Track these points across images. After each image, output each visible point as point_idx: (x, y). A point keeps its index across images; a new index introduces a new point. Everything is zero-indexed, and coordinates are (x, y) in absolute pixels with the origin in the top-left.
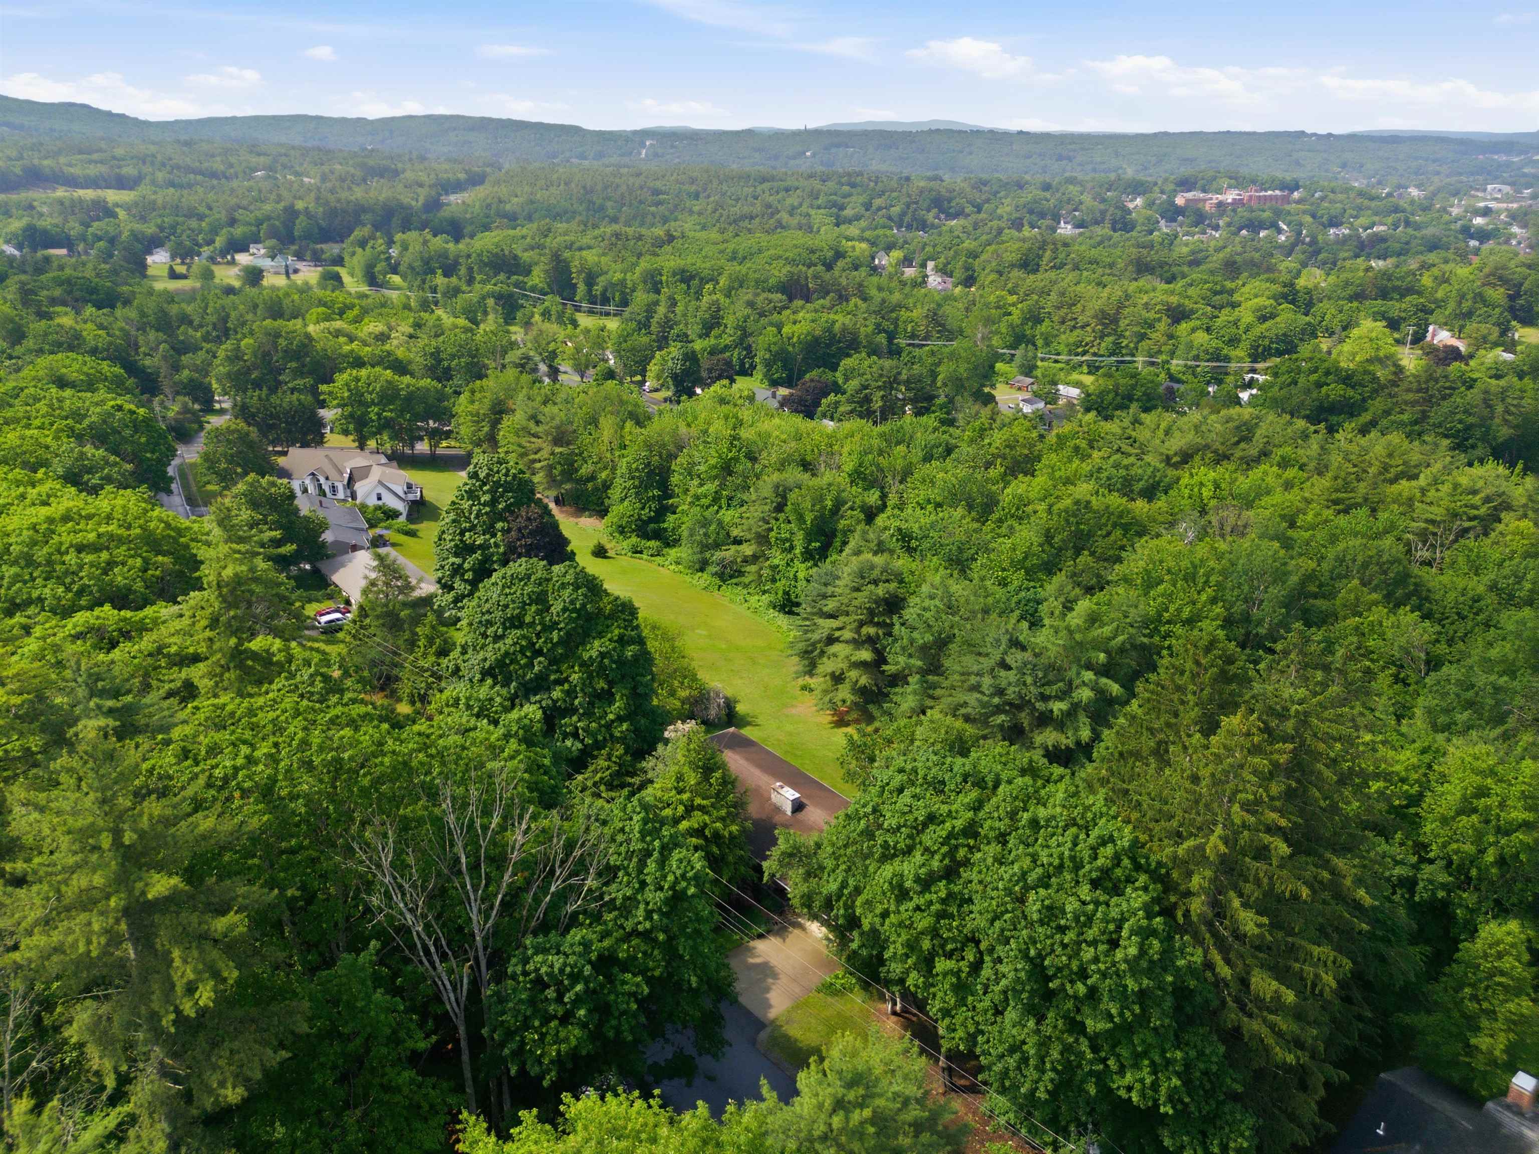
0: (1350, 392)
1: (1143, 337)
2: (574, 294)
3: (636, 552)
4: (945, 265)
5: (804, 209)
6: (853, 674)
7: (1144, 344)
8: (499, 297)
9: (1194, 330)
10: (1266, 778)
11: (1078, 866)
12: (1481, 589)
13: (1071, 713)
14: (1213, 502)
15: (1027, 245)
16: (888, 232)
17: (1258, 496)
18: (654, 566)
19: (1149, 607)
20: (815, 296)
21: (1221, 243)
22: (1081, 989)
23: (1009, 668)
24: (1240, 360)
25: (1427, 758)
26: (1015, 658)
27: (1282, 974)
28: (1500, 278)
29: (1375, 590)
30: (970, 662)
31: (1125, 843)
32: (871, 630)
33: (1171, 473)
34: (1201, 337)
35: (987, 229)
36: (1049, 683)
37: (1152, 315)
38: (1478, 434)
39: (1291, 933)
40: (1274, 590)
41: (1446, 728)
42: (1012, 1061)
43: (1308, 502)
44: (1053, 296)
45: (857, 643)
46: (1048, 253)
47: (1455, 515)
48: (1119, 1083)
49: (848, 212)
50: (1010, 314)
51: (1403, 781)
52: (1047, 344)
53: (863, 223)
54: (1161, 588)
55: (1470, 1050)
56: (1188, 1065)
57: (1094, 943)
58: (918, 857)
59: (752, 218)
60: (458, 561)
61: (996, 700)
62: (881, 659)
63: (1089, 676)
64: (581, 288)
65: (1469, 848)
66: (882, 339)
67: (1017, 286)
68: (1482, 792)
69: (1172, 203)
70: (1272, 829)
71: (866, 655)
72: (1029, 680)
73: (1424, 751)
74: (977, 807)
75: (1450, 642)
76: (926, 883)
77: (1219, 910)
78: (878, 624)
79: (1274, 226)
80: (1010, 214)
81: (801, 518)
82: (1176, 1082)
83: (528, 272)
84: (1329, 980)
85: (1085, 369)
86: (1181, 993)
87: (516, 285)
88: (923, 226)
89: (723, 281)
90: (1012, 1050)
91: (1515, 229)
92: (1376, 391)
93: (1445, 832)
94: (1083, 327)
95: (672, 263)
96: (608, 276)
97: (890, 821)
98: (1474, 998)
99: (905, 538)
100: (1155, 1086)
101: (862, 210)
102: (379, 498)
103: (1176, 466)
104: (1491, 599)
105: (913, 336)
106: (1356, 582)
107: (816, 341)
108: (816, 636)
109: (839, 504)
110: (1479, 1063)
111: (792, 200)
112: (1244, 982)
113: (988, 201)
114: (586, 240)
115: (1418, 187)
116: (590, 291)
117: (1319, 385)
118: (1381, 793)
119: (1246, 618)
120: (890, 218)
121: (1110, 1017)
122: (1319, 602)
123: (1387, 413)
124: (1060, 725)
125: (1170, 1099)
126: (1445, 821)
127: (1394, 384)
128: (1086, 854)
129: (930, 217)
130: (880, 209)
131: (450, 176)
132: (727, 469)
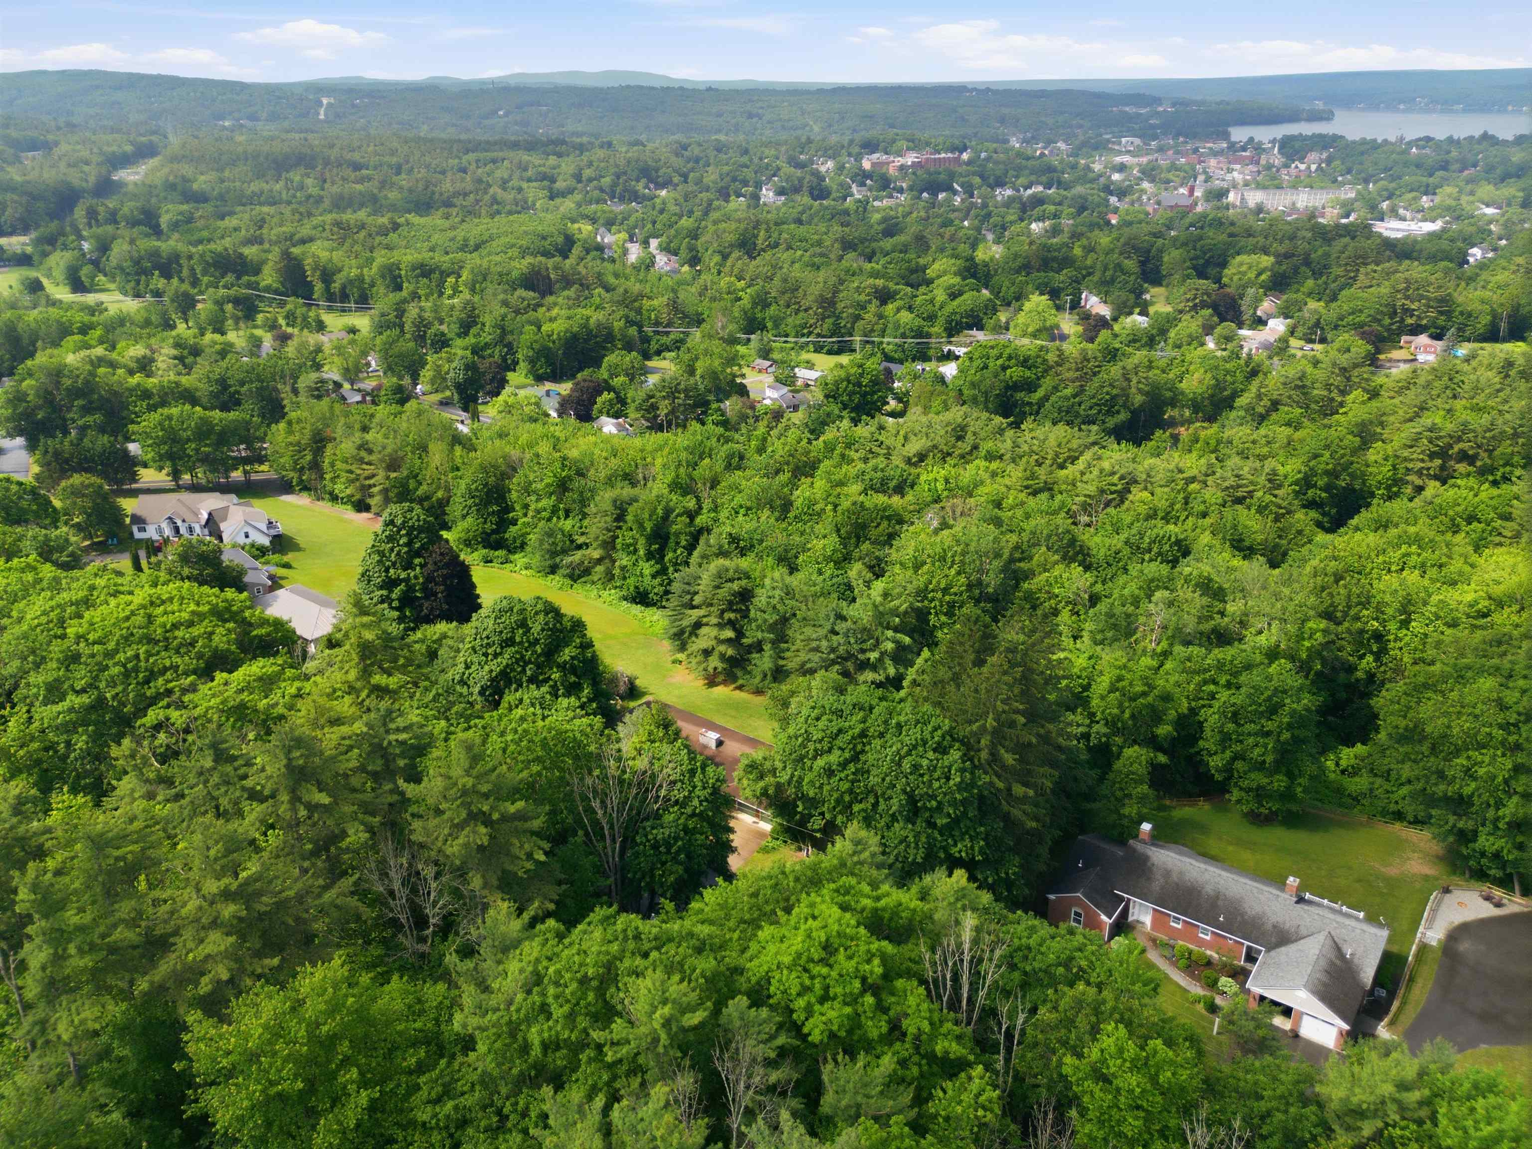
0: (1028, 373)
1: (858, 318)
2: (312, 293)
3: (487, 562)
4: (668, 244)
5: (514, 183)
6: (722, 648)
7: (860, 324)
8: (237, 301)
9: (898, 310)
10: (1011, 687)
11: (925, 742)
12: (1119, 545)
13: (880, 660)
14: (946, 493)
15: (742, 226)
16: (605, 207)
17: (976, 486)
18: (506, 573)
19: (920, 581)
20: (558, 286)
21: (907, 209)
22: (934, 803)
23: (837, 634)
24: (938, 336)
25: (1093, 661)
26: (841, 627)
27: (1026, 784)
28: (1133, 247)
29: (1056, 551)
30: (809, 631)
31: (947, 728)
32: (732, 616)
33: (913, 471)
34: (905, 317)
35: (697, 201)
36: (864, 641)
37: (863, 298)
38: (1121, 402)
39: (1028, 763)
40: (996, 563)
41: (1102, 643)
42: (902, 847)
43: (1009, 488)
44: (777, 281)
45: (720, 626)
46: (762, 233)
47: (1102, 491)
48: (954, 850)
49: (560, 185)
50: (740, 299)
51: (1079, 677)
52: (776, 326)
53: (578, 197)
54: (926, 567)
55: (1122, 817)
56: (987, 834)
57: (938, 780)
58: (837, 752)
59: (465, 195)
60: (385, 592)
61: (832, 656)
62: (740, 634)
63: (890, 633)
64: (319, 287)
65: (1116, 711)
66: (633, 331)
67: (742, 271)
68: (1120, 679)
69: (860, 168)
70: (1017, 712)
71: (729, 634)
72: (852, 641)
73: (1090, 658)
74: (864, 721)
75: (1104, 583)
76: (844, 765)
77: (994, 755)
78: (734, 611)
79: (949, 189)
80: (715, 182)
81: (641, 526)
82: (982, 843)
83: (257, 271)
84: (1049, 784)
85: (811, 347)
86: (981, 798)
87: (249, 286)
88: (635, 197)
89: (465, 275)
90: (901, 842)
91: (1146, 185)
92: (1046, 371)
93: (1103, 704)
94: (806, 310)
95: (409, 258)
96: (344, 273)
97: (816, 735)
98: (1121, 789)
99: (734, 539)
100: (972, 848)
101: (572, 182)
102: (247, 536)
103: (915, 465)
104: (1126, 551)
105: (657, 323)
106: (1044, 549)
107: (575, 337)
108: (685, 623)
109: (668, 511)
110: (1125, 822)
111: (501, 172)
112: (1009, 790)
113: (692, 170)
114: (305, 231)
115: (1065, 141)
116: (328, 289)
117: (1004, 368)
118: (1067, 686)
119: (980, 583)
120: (602, 190)
121: (949, 815)
122: (1022, 565)
123: (1056, 389)
124: (874, 668)
125: (980, 853)
126: (1102, 698)
127: (1059, 364)
128: (929, 737)
129: (640, 187)
130: (590, 180)
131: (114, 148)
132: (563, 486)
